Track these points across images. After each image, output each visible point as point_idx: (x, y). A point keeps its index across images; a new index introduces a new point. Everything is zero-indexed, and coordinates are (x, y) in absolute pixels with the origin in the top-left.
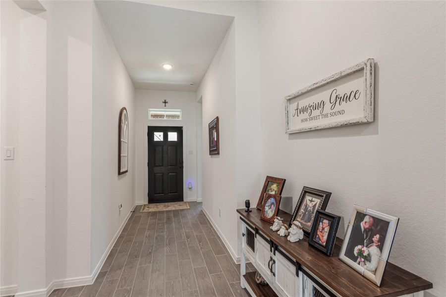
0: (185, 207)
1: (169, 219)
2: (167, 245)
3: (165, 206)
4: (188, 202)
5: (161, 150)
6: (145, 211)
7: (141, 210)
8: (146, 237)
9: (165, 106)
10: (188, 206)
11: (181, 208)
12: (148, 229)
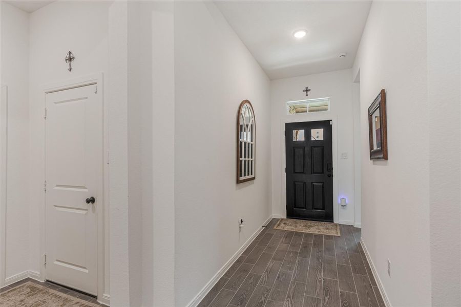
0: (333, 233)
1: (306, 247)
2: (289, 297)
3: (306, 226)
4: (340, 225)
5: (302, 152)
6: (280, 228)
7: (276, 226)
8: (267, 271)
9: (307, 95)
10: (339, 231)
11: (328, 233)
12: (274, 259)
